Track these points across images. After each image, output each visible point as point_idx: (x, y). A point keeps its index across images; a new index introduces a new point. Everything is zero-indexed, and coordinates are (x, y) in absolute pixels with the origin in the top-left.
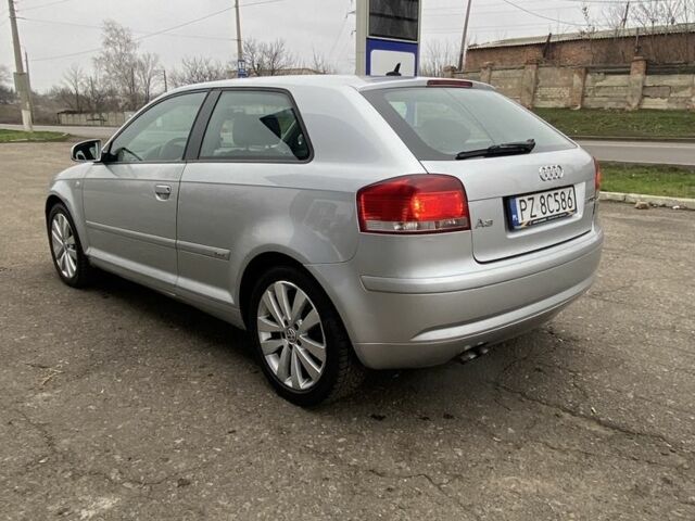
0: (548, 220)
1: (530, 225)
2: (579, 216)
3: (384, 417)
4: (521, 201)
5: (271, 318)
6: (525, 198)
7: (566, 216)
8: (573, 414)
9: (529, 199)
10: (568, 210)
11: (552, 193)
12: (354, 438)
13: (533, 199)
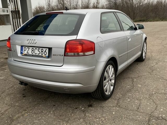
4: (24, 48)
9: (27, 48)
10: (43, 55)
11: (37, 48)
13: (29, 48)
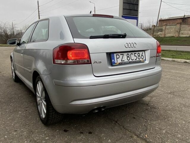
0: (130, 63)
1: (120, 64)
2: (147, 62)
3: (68, 131)
4: (117, 55)
5: (39, 93)
6: (119, 54)
7: (140, 62)
8: (138, 137)
9: (121, 55)
10: (141, 59)
11: (133, 53)
12: (52, 137)
13: (123, 54)
